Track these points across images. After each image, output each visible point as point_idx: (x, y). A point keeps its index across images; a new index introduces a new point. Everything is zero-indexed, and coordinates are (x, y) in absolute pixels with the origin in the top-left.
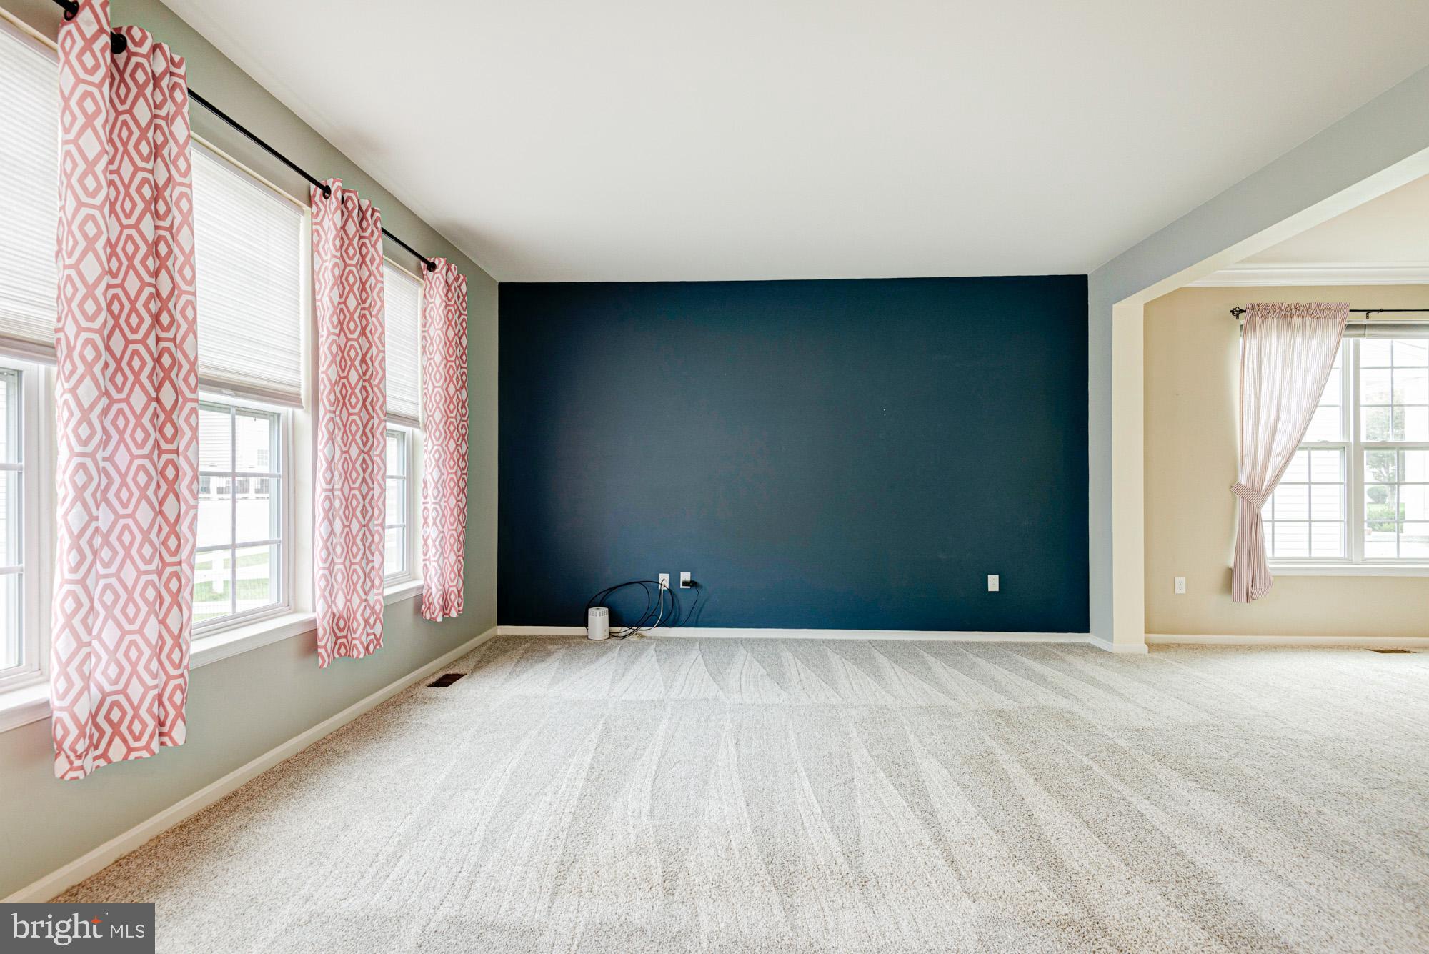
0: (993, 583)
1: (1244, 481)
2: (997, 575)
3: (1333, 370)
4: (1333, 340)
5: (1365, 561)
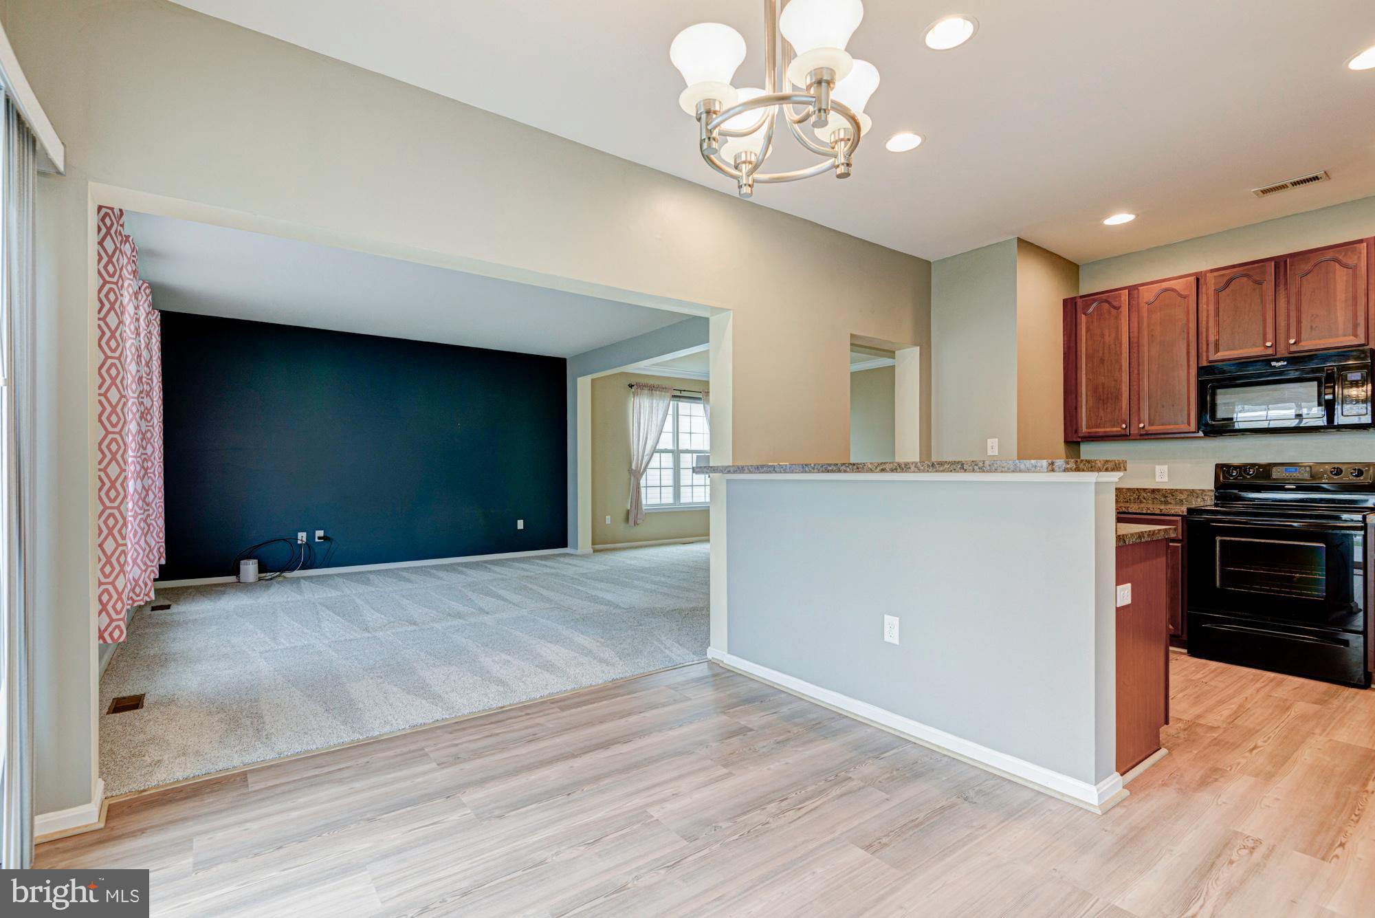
0: (520, 524)
1: (634, 467)
2: (522, 521)
3: (668, 416)
4: (668, 402)
5: (681, 504)
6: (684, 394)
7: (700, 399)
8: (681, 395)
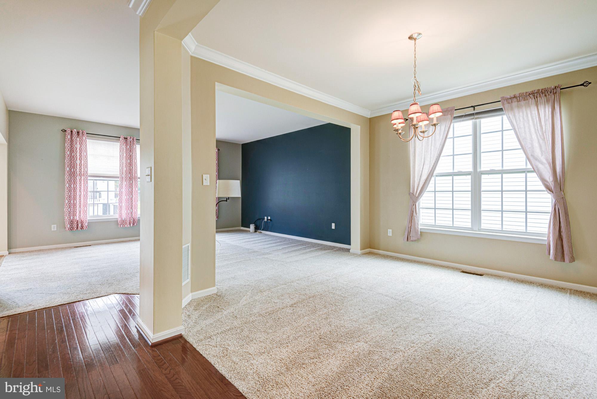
0: (333, 226)
1: (411, 191)
2: (334, 224)
3: (448, 140)
4: (448, 125)
5: (480, 230)
6: (478, 109)
7: (501, 110)
8: (476, 112)
